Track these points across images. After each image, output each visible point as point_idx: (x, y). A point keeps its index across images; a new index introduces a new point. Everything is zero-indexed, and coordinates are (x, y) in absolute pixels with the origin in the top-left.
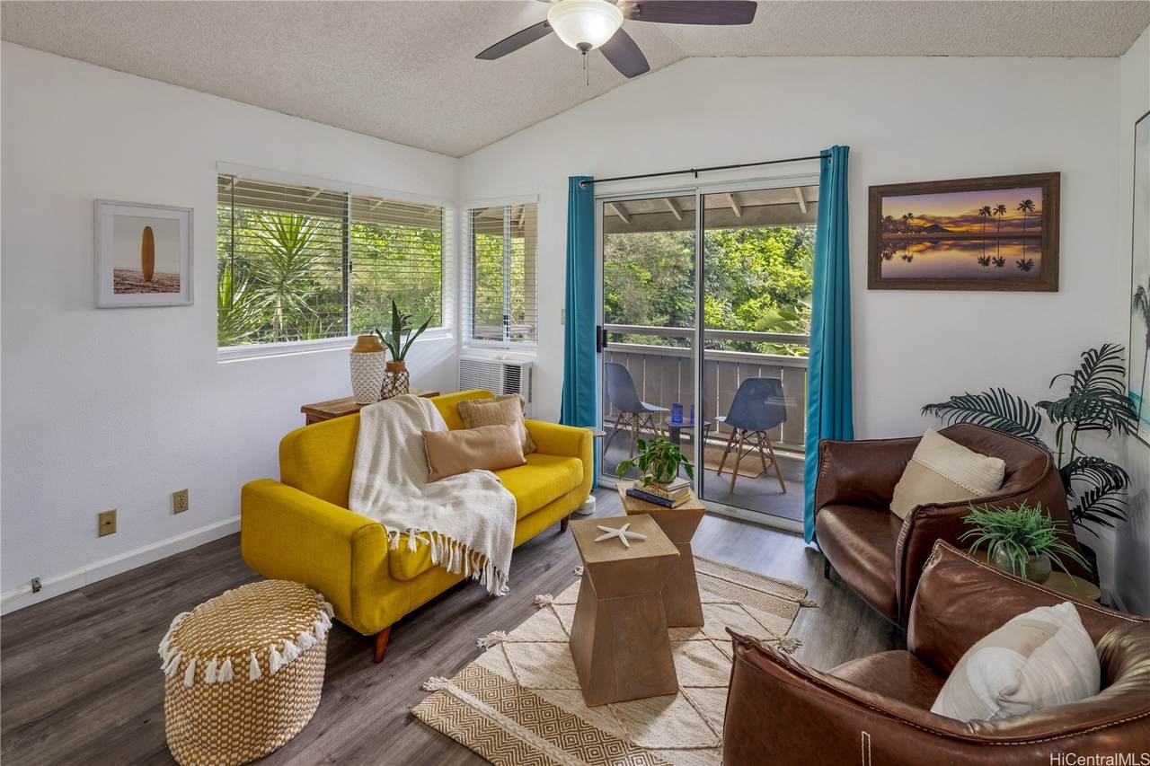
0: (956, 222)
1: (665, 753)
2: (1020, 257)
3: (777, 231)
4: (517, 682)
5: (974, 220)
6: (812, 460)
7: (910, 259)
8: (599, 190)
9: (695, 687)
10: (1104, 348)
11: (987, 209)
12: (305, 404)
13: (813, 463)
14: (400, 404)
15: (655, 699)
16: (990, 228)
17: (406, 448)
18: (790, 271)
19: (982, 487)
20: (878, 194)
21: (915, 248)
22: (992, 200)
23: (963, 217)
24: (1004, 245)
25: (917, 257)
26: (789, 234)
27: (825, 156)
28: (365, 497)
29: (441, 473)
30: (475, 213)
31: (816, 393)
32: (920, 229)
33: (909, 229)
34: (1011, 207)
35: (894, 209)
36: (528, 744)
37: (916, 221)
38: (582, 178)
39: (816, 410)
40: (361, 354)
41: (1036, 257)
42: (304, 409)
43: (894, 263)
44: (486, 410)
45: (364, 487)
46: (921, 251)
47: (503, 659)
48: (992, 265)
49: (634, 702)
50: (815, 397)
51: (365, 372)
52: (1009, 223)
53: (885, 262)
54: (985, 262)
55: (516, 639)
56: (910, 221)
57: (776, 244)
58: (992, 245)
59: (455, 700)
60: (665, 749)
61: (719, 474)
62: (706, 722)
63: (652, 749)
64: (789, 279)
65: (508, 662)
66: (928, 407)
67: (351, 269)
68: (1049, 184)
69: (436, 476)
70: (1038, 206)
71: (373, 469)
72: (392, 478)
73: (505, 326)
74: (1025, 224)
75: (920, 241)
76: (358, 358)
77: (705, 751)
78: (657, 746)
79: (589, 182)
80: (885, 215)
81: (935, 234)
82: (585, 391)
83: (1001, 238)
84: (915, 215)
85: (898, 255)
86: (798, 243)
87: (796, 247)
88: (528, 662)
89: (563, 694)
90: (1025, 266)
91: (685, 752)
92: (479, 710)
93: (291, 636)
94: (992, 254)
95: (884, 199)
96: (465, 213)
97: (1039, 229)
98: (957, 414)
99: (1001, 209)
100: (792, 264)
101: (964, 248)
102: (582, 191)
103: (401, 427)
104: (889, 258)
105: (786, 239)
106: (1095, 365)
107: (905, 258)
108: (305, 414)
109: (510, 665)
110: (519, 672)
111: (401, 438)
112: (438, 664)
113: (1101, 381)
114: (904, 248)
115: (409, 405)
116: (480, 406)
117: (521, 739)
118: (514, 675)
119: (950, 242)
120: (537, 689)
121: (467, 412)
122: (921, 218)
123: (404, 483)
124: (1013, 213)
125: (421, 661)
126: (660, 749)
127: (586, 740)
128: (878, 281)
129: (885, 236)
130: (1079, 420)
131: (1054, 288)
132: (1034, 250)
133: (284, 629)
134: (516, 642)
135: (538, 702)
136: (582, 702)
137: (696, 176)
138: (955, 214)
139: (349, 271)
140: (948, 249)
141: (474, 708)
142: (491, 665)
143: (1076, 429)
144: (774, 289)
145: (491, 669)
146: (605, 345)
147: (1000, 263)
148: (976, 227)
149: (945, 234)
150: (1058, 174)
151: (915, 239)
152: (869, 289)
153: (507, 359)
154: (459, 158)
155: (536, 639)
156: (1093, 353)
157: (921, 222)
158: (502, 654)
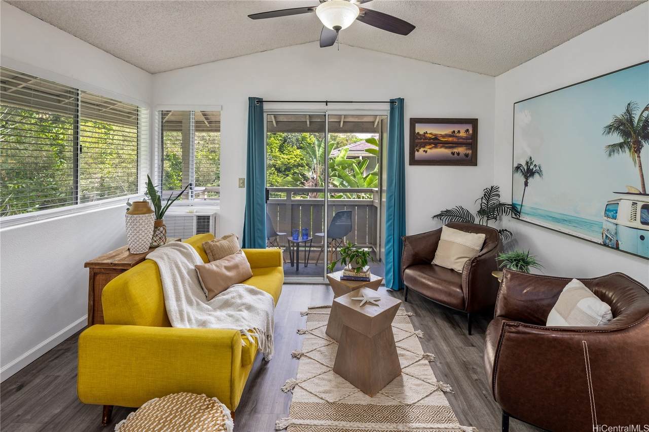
0: (443, 136)
1: (421, 402)
2: (465, 152)
3: (275, 134)
4: (327, 401)
5: (450, 136)
6: (390, 247)
7: (426, 152)
8: (266, 106)
9: (405, 367)
10: (492, 187)
11: (454, 132)
12: (88, 261)
13: (390, 249)
14: (177, 250)
15: (395, 380)
16: (455, 140)
17: (190, 280)
18: (282, 155)
19: (478, 246)
20: (414, 122)
21: (428, 147)
22: (455, 128)
23: (446, 134)
24: (460, 147)
25: (429, 151)
26: (281, 136)
27: (392, 102)
28: (182, 319)
29: (216, 292)
30: (164, 114)
31: (391, 215)
32: (430, 139)
33: (426, 139)
34: (462, 131)
35: (420, 129)
36: (363, 429)
37: (428, 135)
38: (257, 98)
39: (391, 223)
40: (135, 216)
41: (470, 152)
42: (86, 265)
43: (420, 154)
44: (222, 247)
45: (178, 312)
46: (430, 149)
47: (307, 393)
48: (456, 155)
49: (388, 385)
50: (391, 217)
51: (143, 229)
52: (461, 138)
53: (416, 153)
54: (453, 154)
55: (303, 380)
56: (426, 135)
57: (274, 141)
58: (456, 147)
59: (303, 426)
60: (420, 400)
61: (316, 265)
62: (423, 381)
63: (416, 403)
64: (282, 160)
65: (311, 393)
66: (434, 216)
67: (81, 151)
68: (474, 122)
69: (212, 294)
70: (471, 132)
71: (178, 299)
72: (190, 302)
73: (191, 190)
74: (467, 138)
75: (430, 144)
76: (138, 219)
77: (434, 393)
78: (417, 401)
79: (261, 101)
80: (417, 131)
81: (436, 141)
82: (260, 227)
83: (458, 144)
84: (428, 132)
85: (422, 150)
86: (285, 141)
87: (284, 143)
88: (322, 389)
89: (354, 397)
90: (467, 155)
91: (428, 398)
92: (322, 425)
93: (221, 428)
94: (456, 150)
95: (416, 124)
96: (157, 113)
97: (471, 141)
98: (447, 220)
99: (459, 132)
100: (282, 152)
101: (446, 148)
102: (256, 106)
103: (183, 265)
104: (418, 151)
105: (280, 138)
106: (490, 194)
107: (424, 151)
108: (88, 269)
109: (314, 394)
110: (323, 396)
111: (185, 272)
112: (272, 413)
113: (494, 201)
114: (424, 147)
115: (182, 249)
116: (217, 243)
117: (357, 429)
118: (322, 398)
119: (441, 145)
120: (340, 400)
121: (210, 249)
122: (430, 134)
123: (198, 304)
124: (463, 134)
125: (259, 416)
126: (418, 401)
127: (386, 413)
128: (414, 162)
129: (417, 141)
130: (488, 216)
131: (475, 164)
132: (469, 149)
133: (215, 425)
134: (305, 381)
135: (346, 406)
136: (367, 396)
137: (327, 105)
138: (443, 133)
139: (79, 152)
140: (440, 148)
141: (318, 426)
142: (303, 399)
143: (488, 220)
144: (275, 165)
145: (307, 401)
146: (268, 199)
147: (458, 154)
148: (450, 139)
149: (439, 142)
150: (477, 119)
151: (429, 143)
152: (410, 165)
153: (196, 212)
154: (152, 74)
155: (314, 375)
156: (488, 189)
157: (431, 136)
158: (303, 391)
